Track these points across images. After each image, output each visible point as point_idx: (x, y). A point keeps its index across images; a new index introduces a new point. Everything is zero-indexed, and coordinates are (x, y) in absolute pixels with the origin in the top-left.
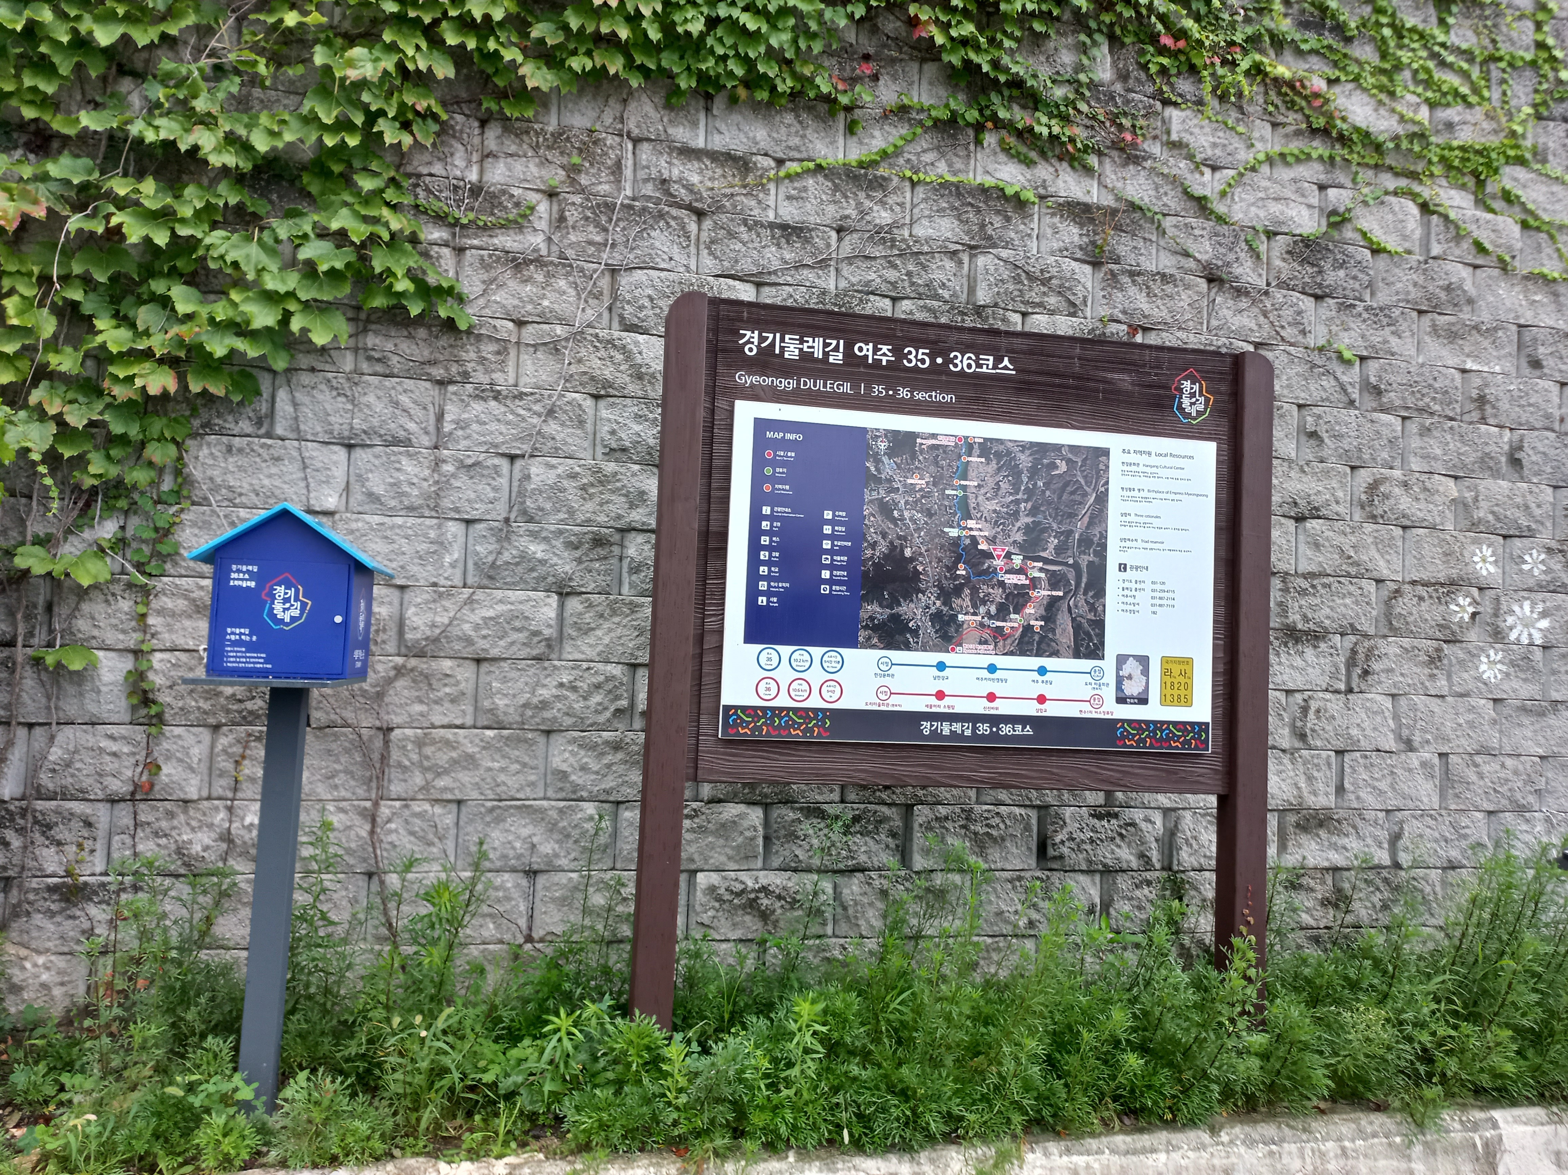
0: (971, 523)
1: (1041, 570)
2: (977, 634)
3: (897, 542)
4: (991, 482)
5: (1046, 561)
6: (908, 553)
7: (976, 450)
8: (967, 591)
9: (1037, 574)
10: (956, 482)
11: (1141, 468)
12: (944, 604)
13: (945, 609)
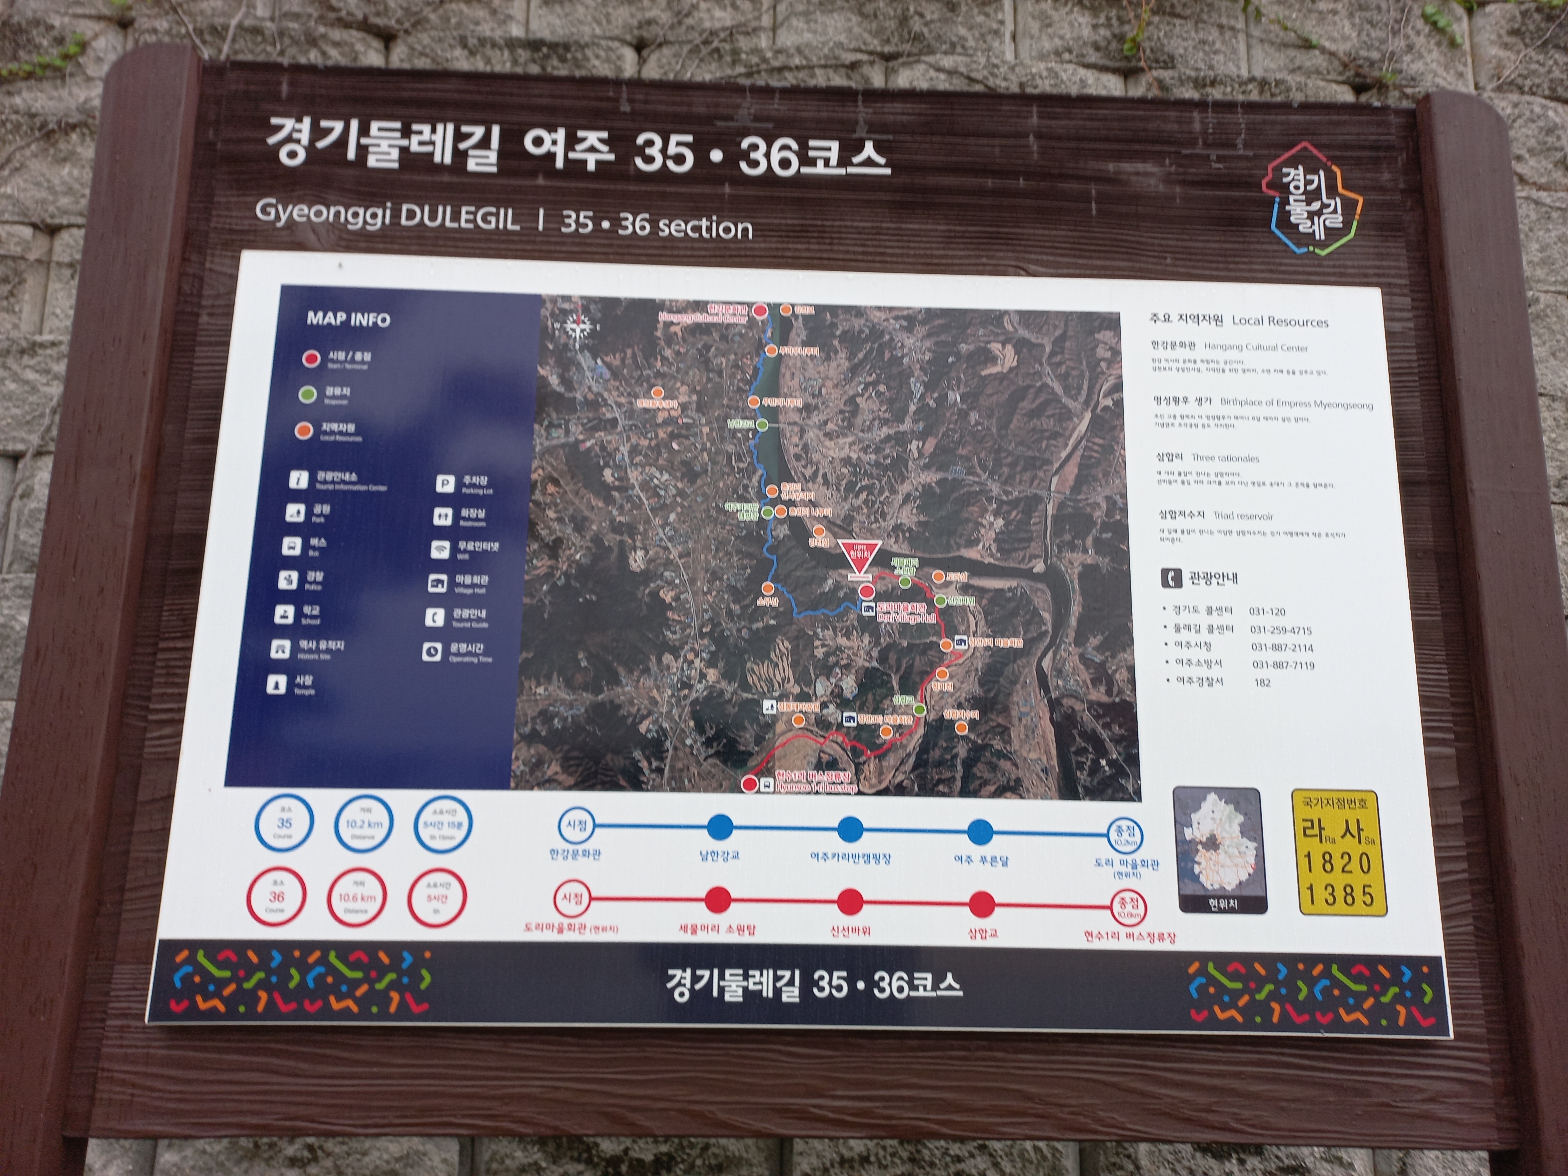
0: (790, 490)
1: (965, 589)
2: (810, 747)
3: (611, 539)
4: (835, 399)
5: (976, 568)
6: (637, 561)
7: (799, 331)
8: (784, 645)
9: (957, 600)
10: (753, 402)
11: (1200, 353)
12: (727, 675)
13: (729, 688)
